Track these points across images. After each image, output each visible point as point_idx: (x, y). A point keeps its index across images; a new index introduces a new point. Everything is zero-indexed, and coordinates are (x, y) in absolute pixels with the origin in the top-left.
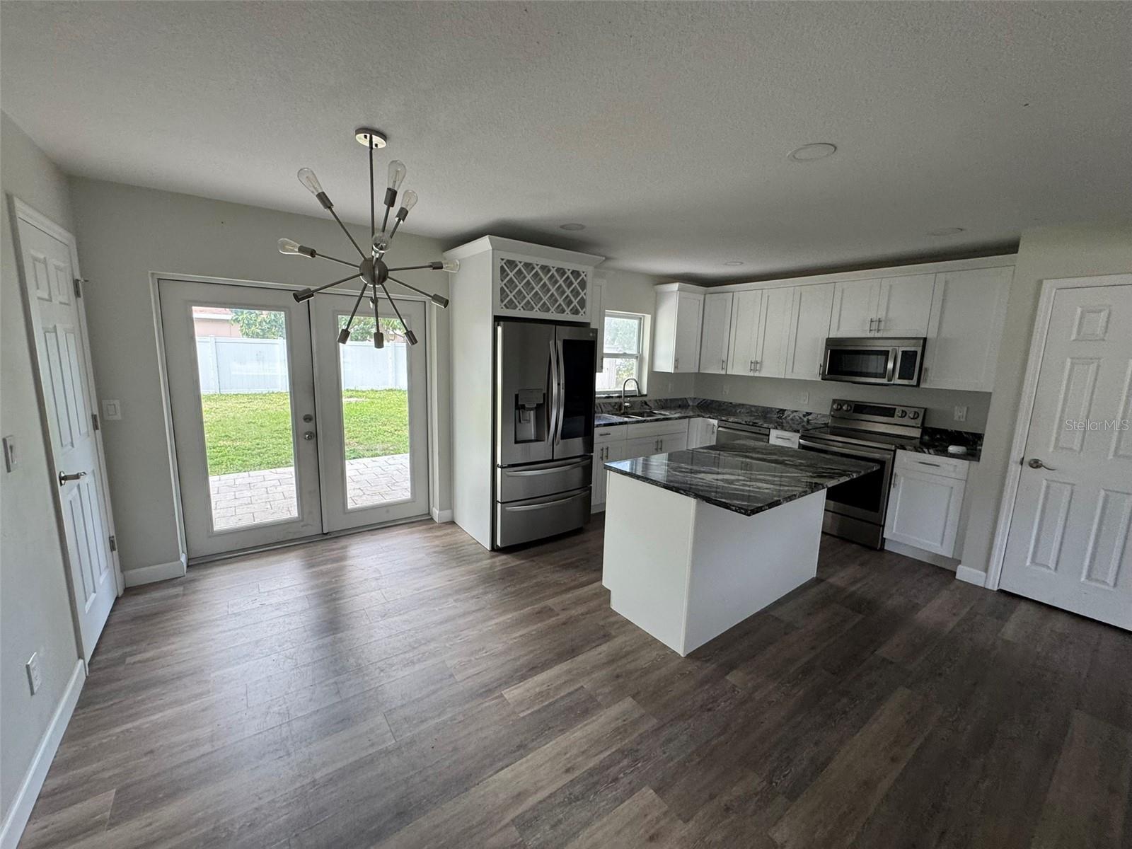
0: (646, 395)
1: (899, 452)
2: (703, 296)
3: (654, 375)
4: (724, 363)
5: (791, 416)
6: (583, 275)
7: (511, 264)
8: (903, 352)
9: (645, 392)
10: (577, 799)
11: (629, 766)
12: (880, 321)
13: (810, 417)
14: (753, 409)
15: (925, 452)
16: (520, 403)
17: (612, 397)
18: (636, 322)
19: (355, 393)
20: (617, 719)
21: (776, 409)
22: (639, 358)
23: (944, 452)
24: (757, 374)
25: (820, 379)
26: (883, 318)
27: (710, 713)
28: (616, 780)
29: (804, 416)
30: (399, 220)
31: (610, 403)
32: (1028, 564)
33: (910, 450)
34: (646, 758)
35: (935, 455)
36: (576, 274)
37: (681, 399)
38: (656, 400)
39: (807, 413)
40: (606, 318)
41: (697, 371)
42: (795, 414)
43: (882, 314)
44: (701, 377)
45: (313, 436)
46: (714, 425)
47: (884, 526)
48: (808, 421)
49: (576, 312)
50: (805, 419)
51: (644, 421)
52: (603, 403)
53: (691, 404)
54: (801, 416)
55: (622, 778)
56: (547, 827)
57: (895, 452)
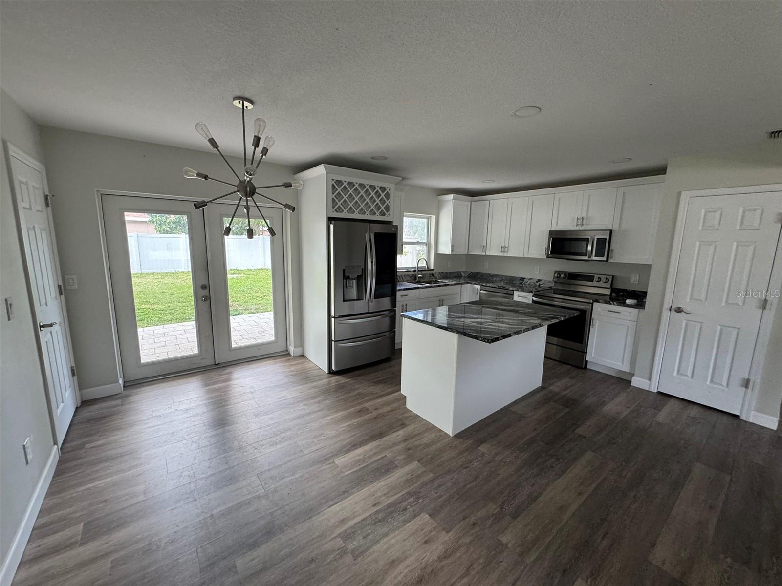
0: (433, 270)
1: (595, 304)
2: (470, 203)
3: (439, 257)
4: (484, 248)
5: (528, 283)
6: (388, 190)
7: (339, 182)
8: (597, 239)
9: (432, 268)
10: (380, 521)
11: (414, 502)
12: (583, 219)
13: (540, 283)
14: (503, 278)
15: (611, 304)
16: (346, 275)
17: (410, 271)
18: (426, 220)
19: (236, 271)
20: (408, 474)
21: (519, 278)
22: (428, 244)
23: (623, 304)
24: (506, 255)
25: (545, 257)
26: (585, 217)
27: (467, 469)
28: (405, 509)
29: (537, 282)
30: (263, 156)
31: (408, 275)
32: (675, 374)
33: (601, 303)
34: (424, 497)
35: (618, 305)
36: (383, 189)
37: (457, 272)
38: (440, 273)
39: (538, 280)
40: (404, 218)
41: (467, 253)
42: (531, 281)
43: (584, 215)
44: (470, 258)
45: (207, 298)
46: (478, 289)
47: (586, 353)
48: (539, 285)
49: (383, 214)
50: (537, 284)
51: (430, 287)
52: (404, 275)
53: (463, 275)
54: (535, 282)
55: (409, 508)
56: (361, 538)
57: (592, 304)
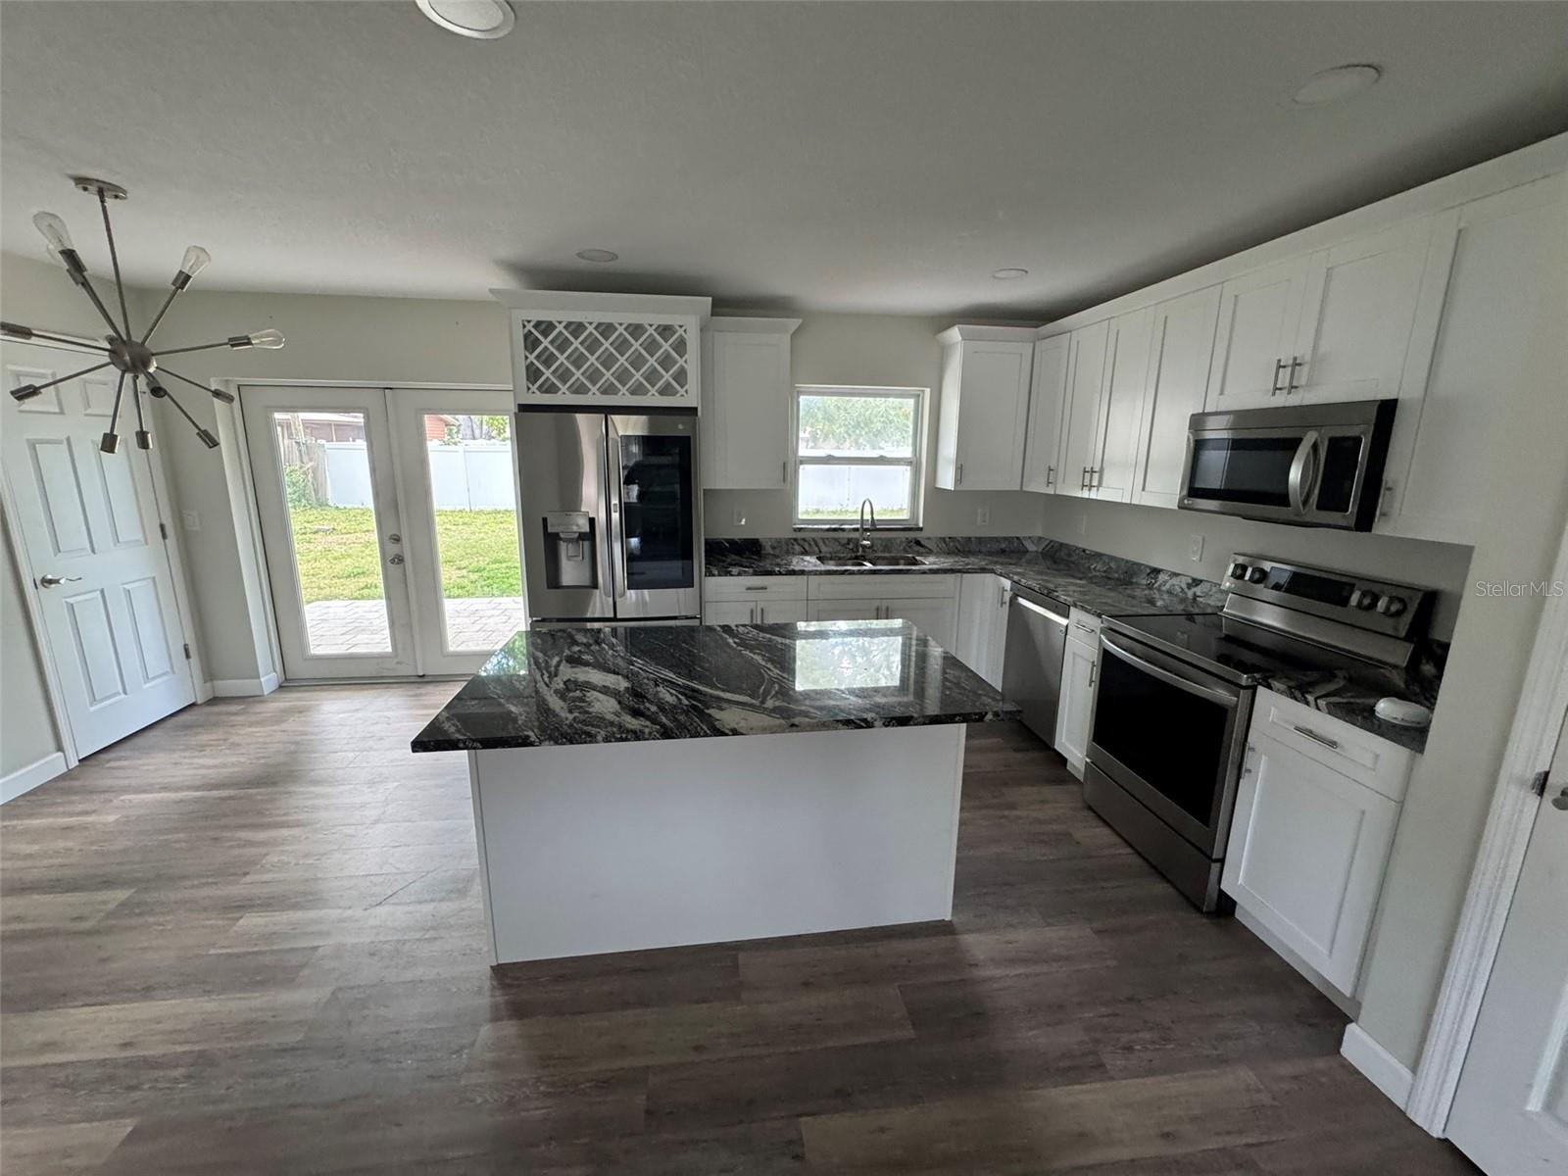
0: (921, 529)
1: (1261, 690)
2: (1029, 348)
3: (935, 494)
5: (1167, 586)
6: (680, 331)
7: (546, 327)
8: (1332, 439)
9: (921, 525)
12: (1296, 364)
13: (1198, 590)
14: (1112, 565)
15: (1307, 703)
16: (550, 530)
18: (912, 401)
21: (1147, 566)
22: (914, 463)
23: (1365, 718)
24: (1093, 495)
25: (1176, 508)
26: (1308, 358)
35: (1330, 713)
36: (666, 331)
37: (1005, 539)
38: (943, 539)
39: (1194, 580)
40: (802, 399)
41: (1018, 488)
42: (1175, 581)
45: (399, 560)
46: (1004, 590)
47: (1222, 861)
49: (666, 390)
50: (1190, 594)
54: (1184, 586)
57: (1254, 689)
